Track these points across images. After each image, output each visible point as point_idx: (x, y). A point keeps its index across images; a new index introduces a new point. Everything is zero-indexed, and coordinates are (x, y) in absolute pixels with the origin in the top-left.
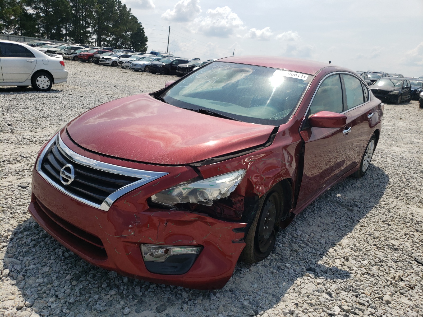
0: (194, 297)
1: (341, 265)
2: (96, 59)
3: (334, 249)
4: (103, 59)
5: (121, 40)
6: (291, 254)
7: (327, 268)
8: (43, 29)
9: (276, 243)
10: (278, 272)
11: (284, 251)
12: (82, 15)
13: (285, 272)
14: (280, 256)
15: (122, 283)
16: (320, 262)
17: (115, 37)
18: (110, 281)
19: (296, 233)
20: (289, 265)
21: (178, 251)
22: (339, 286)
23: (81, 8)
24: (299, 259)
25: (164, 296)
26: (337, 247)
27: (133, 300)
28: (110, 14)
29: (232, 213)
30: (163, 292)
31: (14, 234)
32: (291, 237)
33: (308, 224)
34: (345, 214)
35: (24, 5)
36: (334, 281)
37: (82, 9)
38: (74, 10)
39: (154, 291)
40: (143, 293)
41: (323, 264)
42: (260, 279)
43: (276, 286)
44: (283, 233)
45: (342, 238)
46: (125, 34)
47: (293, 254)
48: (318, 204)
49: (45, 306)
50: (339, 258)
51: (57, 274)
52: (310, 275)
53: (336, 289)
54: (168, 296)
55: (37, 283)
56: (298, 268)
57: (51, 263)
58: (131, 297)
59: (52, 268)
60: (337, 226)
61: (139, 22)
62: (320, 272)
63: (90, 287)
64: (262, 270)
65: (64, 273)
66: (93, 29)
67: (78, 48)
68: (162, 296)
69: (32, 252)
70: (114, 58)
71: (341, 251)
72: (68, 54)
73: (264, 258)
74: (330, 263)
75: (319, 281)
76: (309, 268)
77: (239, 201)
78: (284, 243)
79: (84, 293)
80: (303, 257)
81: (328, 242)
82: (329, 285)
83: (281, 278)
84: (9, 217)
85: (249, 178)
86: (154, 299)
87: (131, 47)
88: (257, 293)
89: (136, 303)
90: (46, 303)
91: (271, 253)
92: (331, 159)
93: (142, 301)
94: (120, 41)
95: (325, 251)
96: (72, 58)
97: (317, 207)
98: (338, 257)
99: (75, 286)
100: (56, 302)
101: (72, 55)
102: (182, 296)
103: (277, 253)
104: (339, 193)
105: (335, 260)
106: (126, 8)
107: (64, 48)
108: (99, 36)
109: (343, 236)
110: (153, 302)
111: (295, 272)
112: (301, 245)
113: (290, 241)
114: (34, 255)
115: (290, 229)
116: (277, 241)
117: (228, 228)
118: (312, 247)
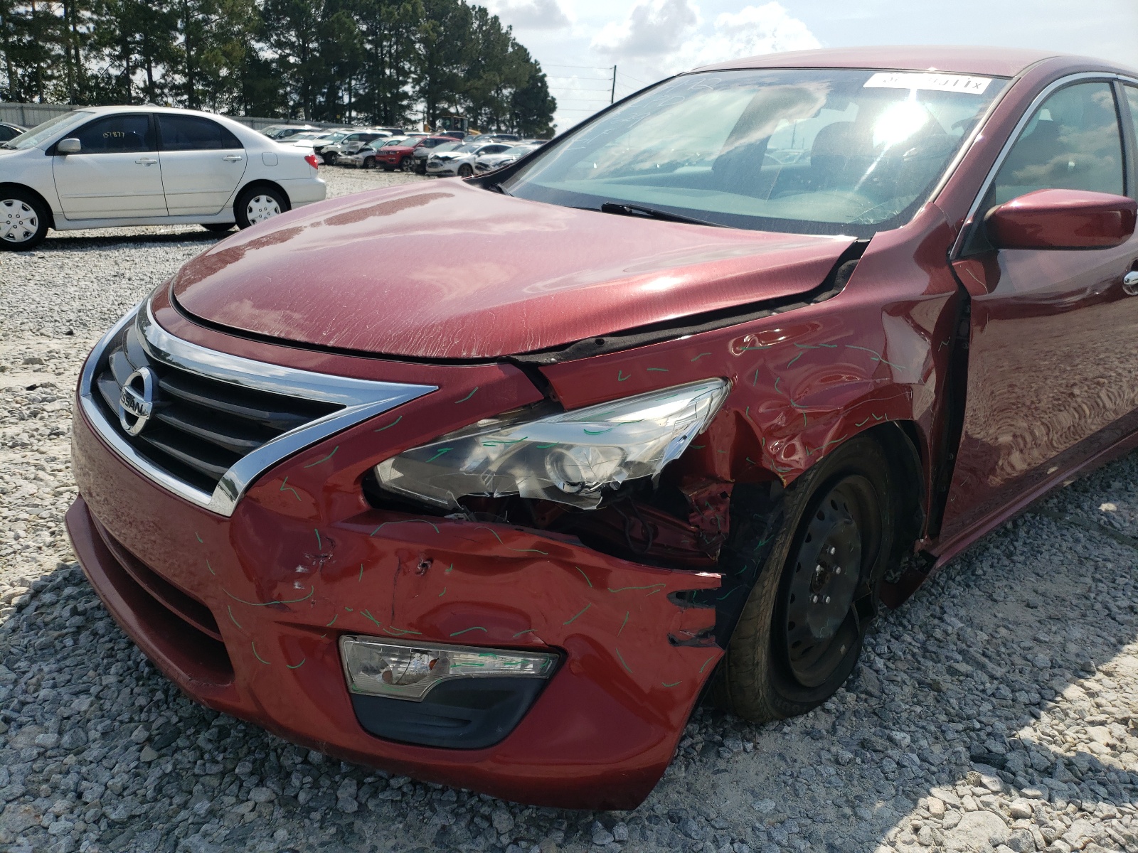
0: (533, 831)
1: (1113, 747)
2: (418, 162)
3: (1087, 689)
4: (437, 161)
5: (488, 111)
6: (915, 696)
7: (1056, 756)
8: (296, 97)
9: (864, 656)
10: (858, 760)
11: (892, 687)
12: (389, 52)
13: (884, 762)
14: (873, 702)
15: (302, 763)
16: (1026, 734)
17: (471, 105)
18: (267, 755)
19: (941, 624)
20: (903, 734)
21: (474, 663)
22: (1101, 829)
23: (386, 35)
24: (943, 718)
25: (429, 819)
26: (1098, 681)
27: (321, 828)
28: (459, 44)
29: (687, 542)
30: (430, 804)
31: (32, 591)
32: (921, 636)
33: (990, 597)
34: (1130, 568)
35: (252, 38)
36: (1081, 810)
37: (388, 37)
38: (369, 42)
39: (399, 798)
40: (360, 804)
41: (1040, 739)
42: (789, 782)
43: (848, 811)
44: (894, 624)
45: (1119, 651)
46: (498, 95)
47: (921, 698)
48: (1028, 533)
49: (32, 823)
50: (1103, 723)
51: (108, 722)
52: (985, 780)
53: (1086, 839)
54: (443, 822)
55: (38, 746)
56: (937, 749)
57: (107, 686)
58: (316, 816)
59: (102, 702)
60: (1098, 606)
61: (532, 61)
62: (1027, 772)
63: (197, 771)
64: (802, 750)
65: (131, 720)
66: (417, 88)
67: (375, 137)
68: (424, 819)
69: (65, 647)
70: (464, 156)
71: (1112, 695)
72: (351, 153)
73: (811, 707)
74: (1069, 739)
75: (1020, 804)
76: (978, 751)
77: (713, 500)
78: (892, 657)
79: (169, 792)
80: (961, 708)
81: (1061, 662)
82: (1059, 825)
83: (869, 784)
84: (41, 545)
85: (741, 412)
86: (392, 828)
87: (513, 127)
88: (769, 834)
89: (326, 838)
90: (36, 816)
91: (841, 690)
92: (1074, 384)
93: (352, 833)
94: (486, 114)
95: (1048, 693)
96: (362, 163)
97: (1025, 543)
98: (1102, 717)
99: (149, 763)
100: (70, 816)
101: (360, 156)
102: (491, 825)
103: (862, 692)
104: (1108, 501)
105: (1089, 729)
106: (500, 24)
107: (341, 138)
108: (431, 105)
109: (1121, 643)
110: (387, 838)
111: (926, 765)
112: (957, 666)
113: (916, 650)
114: (65, 658)
115: (919, 613)
116: (870, 649)
117: (651, 590)
118: (998, 675)
